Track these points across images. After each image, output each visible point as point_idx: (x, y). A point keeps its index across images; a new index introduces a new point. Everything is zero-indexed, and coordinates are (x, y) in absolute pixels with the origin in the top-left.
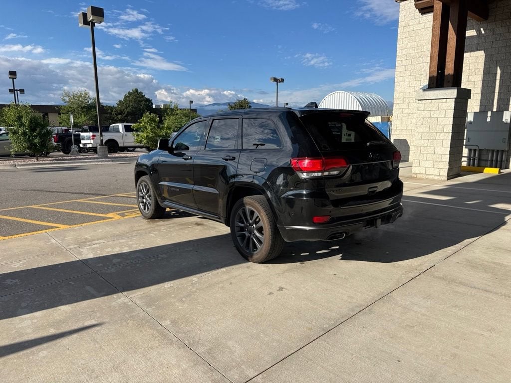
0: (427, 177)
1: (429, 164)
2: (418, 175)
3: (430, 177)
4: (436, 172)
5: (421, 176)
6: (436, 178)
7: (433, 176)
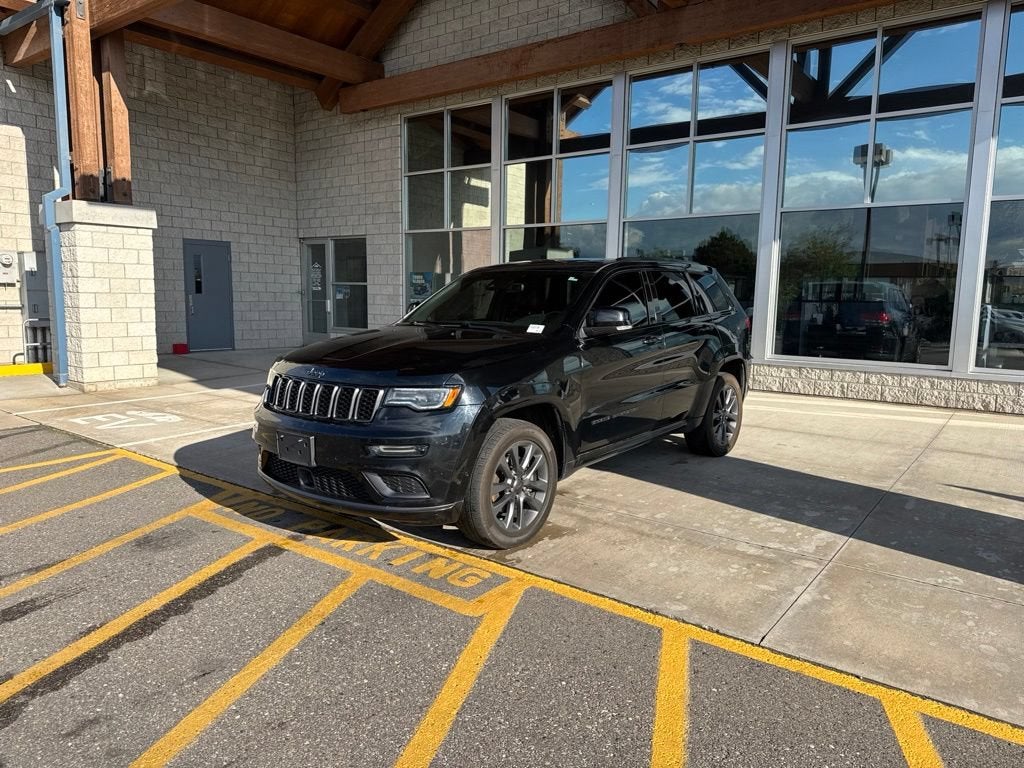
0: (118, 385)
1: (117, 359)
2: (98, 384)
3: (126, 385)
4: (136, 372)
5: (107, 385)
6: (137, 384)
7: (131, 382)
